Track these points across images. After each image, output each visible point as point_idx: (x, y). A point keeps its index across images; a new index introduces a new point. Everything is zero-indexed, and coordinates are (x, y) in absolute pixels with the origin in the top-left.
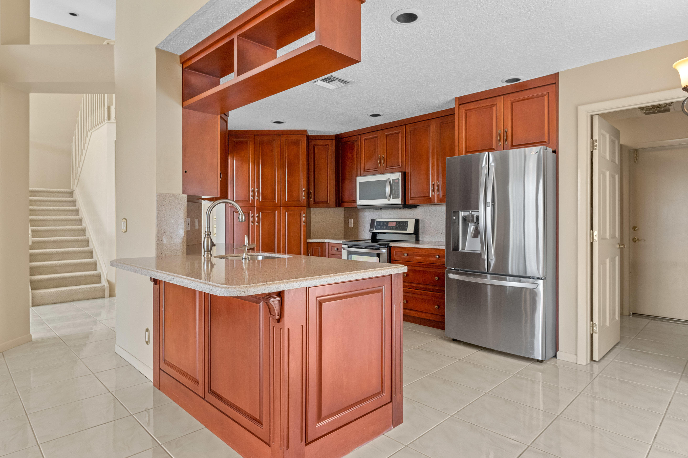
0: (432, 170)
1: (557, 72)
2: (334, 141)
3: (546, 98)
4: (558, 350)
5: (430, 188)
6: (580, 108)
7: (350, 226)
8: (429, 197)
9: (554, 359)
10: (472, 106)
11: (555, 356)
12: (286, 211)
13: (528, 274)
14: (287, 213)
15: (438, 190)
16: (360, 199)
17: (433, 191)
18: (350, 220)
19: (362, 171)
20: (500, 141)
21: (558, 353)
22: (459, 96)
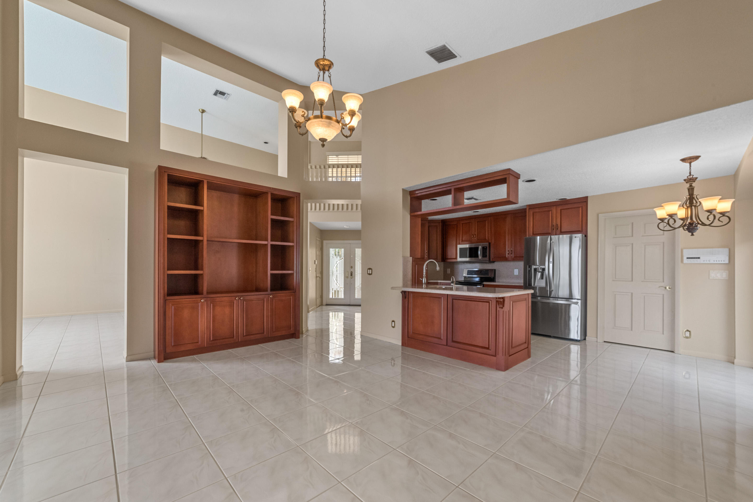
0: (508, 242)
1: (587, 196)
2: (441, 223)
3: (581, 208)
4: (587, 336)
5: (507, 252)
6: (600, 215)
7: (448, 273)
8: (506, 257)
9: (584, 340)
10: (537, 210)
11: (585, 339)
12: (416, 264)
13: (560, 297)
14: (417, 266)
15: (512, 253)
16: (460, 257)
17: (508, 254)
18: (448, 269)
19: (460, 242)
20: (554, 229)
21: (587, 338)
22: (529, 204)
